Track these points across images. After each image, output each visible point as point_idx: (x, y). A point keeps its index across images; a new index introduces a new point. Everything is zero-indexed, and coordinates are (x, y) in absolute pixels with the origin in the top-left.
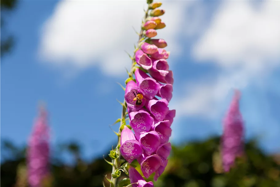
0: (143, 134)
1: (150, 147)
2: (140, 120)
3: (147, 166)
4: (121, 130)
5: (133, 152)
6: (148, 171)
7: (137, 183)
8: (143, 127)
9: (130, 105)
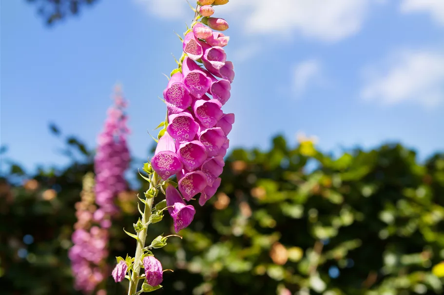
0: (183, 143)
1: (194, 161)
2: (184, 125)
3: (190, 184)
4: (160, 137)
5: (171, 166)
6: (189, 191)
7: (173, 206)
8: (184, 135)
9: (170, 104)
